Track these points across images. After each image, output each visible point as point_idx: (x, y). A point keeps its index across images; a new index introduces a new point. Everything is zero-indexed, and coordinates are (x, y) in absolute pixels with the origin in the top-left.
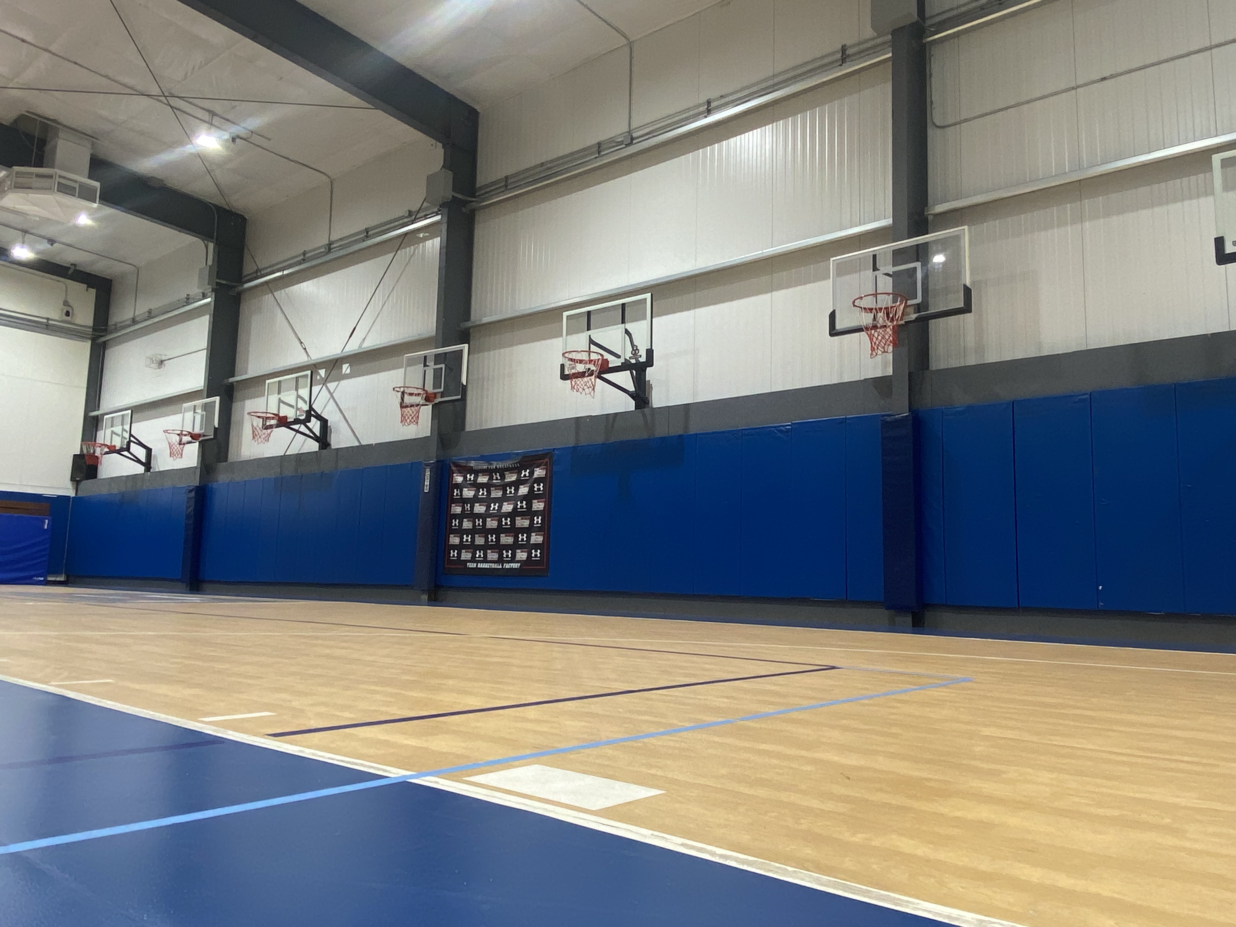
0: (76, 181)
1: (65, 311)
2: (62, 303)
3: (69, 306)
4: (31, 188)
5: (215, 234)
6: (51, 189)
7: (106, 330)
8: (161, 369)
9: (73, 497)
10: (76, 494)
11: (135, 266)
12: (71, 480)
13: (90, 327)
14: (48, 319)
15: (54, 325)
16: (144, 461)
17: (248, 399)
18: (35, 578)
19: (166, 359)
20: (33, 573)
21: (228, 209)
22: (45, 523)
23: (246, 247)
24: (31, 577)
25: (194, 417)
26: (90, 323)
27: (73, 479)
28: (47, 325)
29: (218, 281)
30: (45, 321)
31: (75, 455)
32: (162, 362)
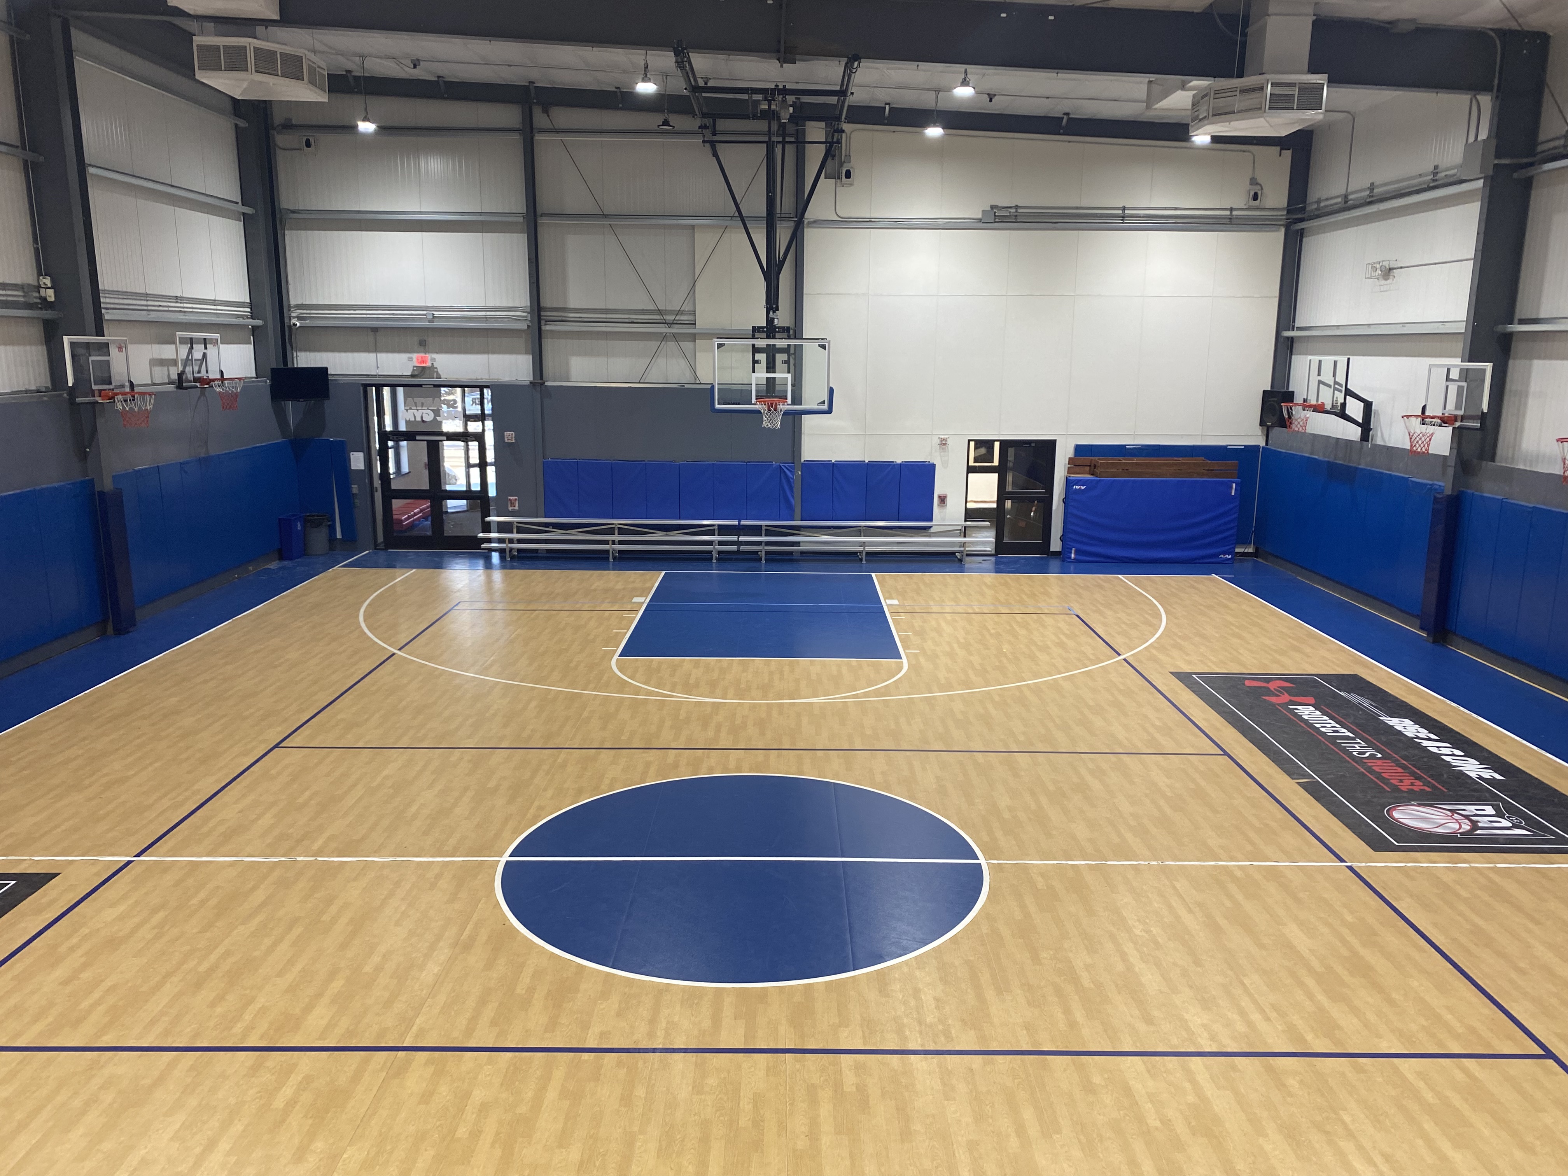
0: (1292, 85)
1: (1252, 193)
2: (1248, 182)
3: (1257, 184)
4: (1233, 112)
5: (1496, 82)
6: (1260, 108)
7: (1304, 209)
8: (1389, 281)
9: (1263, 448)
10: (1267, 443)
11: (1348, 112)
12: (1260, 425)
13: (1283, 209)
14: (1231, 209)
15: (1238, 218)
16: (1361, 421)
17: (1539, 358)
18: (1222, 556)
19: (1395, 266)
20: (1218, 550)
21: (1519, 29)
22: (1231, 487)
23: (1546, 90)
24: (1216, 555)
25: (1447, 387)
26: (1284, 202)
27: (1262, 423)
28: (1230, 219)
29: (1496, 162)
30: (1228, 213)
31: (1264, 391)
32: (1388, 272)
